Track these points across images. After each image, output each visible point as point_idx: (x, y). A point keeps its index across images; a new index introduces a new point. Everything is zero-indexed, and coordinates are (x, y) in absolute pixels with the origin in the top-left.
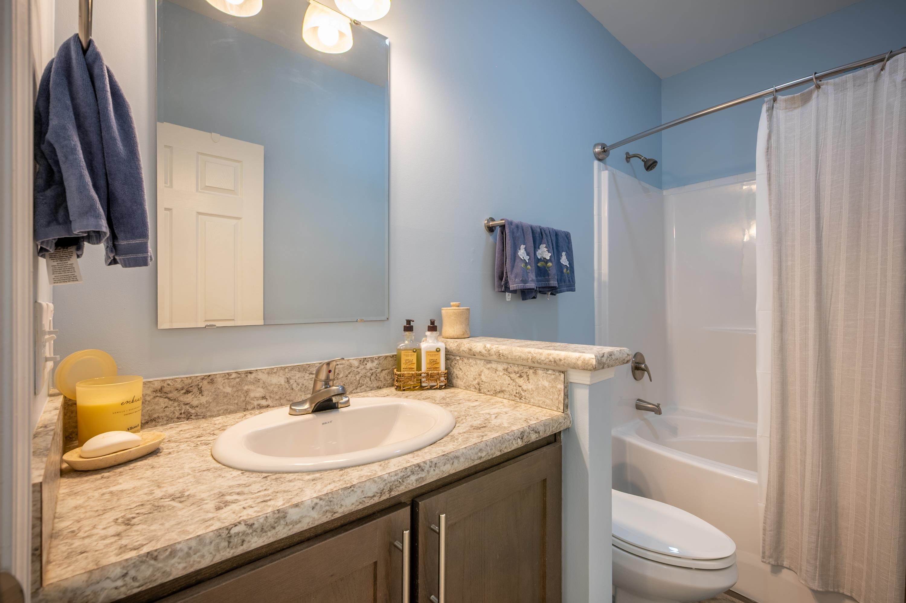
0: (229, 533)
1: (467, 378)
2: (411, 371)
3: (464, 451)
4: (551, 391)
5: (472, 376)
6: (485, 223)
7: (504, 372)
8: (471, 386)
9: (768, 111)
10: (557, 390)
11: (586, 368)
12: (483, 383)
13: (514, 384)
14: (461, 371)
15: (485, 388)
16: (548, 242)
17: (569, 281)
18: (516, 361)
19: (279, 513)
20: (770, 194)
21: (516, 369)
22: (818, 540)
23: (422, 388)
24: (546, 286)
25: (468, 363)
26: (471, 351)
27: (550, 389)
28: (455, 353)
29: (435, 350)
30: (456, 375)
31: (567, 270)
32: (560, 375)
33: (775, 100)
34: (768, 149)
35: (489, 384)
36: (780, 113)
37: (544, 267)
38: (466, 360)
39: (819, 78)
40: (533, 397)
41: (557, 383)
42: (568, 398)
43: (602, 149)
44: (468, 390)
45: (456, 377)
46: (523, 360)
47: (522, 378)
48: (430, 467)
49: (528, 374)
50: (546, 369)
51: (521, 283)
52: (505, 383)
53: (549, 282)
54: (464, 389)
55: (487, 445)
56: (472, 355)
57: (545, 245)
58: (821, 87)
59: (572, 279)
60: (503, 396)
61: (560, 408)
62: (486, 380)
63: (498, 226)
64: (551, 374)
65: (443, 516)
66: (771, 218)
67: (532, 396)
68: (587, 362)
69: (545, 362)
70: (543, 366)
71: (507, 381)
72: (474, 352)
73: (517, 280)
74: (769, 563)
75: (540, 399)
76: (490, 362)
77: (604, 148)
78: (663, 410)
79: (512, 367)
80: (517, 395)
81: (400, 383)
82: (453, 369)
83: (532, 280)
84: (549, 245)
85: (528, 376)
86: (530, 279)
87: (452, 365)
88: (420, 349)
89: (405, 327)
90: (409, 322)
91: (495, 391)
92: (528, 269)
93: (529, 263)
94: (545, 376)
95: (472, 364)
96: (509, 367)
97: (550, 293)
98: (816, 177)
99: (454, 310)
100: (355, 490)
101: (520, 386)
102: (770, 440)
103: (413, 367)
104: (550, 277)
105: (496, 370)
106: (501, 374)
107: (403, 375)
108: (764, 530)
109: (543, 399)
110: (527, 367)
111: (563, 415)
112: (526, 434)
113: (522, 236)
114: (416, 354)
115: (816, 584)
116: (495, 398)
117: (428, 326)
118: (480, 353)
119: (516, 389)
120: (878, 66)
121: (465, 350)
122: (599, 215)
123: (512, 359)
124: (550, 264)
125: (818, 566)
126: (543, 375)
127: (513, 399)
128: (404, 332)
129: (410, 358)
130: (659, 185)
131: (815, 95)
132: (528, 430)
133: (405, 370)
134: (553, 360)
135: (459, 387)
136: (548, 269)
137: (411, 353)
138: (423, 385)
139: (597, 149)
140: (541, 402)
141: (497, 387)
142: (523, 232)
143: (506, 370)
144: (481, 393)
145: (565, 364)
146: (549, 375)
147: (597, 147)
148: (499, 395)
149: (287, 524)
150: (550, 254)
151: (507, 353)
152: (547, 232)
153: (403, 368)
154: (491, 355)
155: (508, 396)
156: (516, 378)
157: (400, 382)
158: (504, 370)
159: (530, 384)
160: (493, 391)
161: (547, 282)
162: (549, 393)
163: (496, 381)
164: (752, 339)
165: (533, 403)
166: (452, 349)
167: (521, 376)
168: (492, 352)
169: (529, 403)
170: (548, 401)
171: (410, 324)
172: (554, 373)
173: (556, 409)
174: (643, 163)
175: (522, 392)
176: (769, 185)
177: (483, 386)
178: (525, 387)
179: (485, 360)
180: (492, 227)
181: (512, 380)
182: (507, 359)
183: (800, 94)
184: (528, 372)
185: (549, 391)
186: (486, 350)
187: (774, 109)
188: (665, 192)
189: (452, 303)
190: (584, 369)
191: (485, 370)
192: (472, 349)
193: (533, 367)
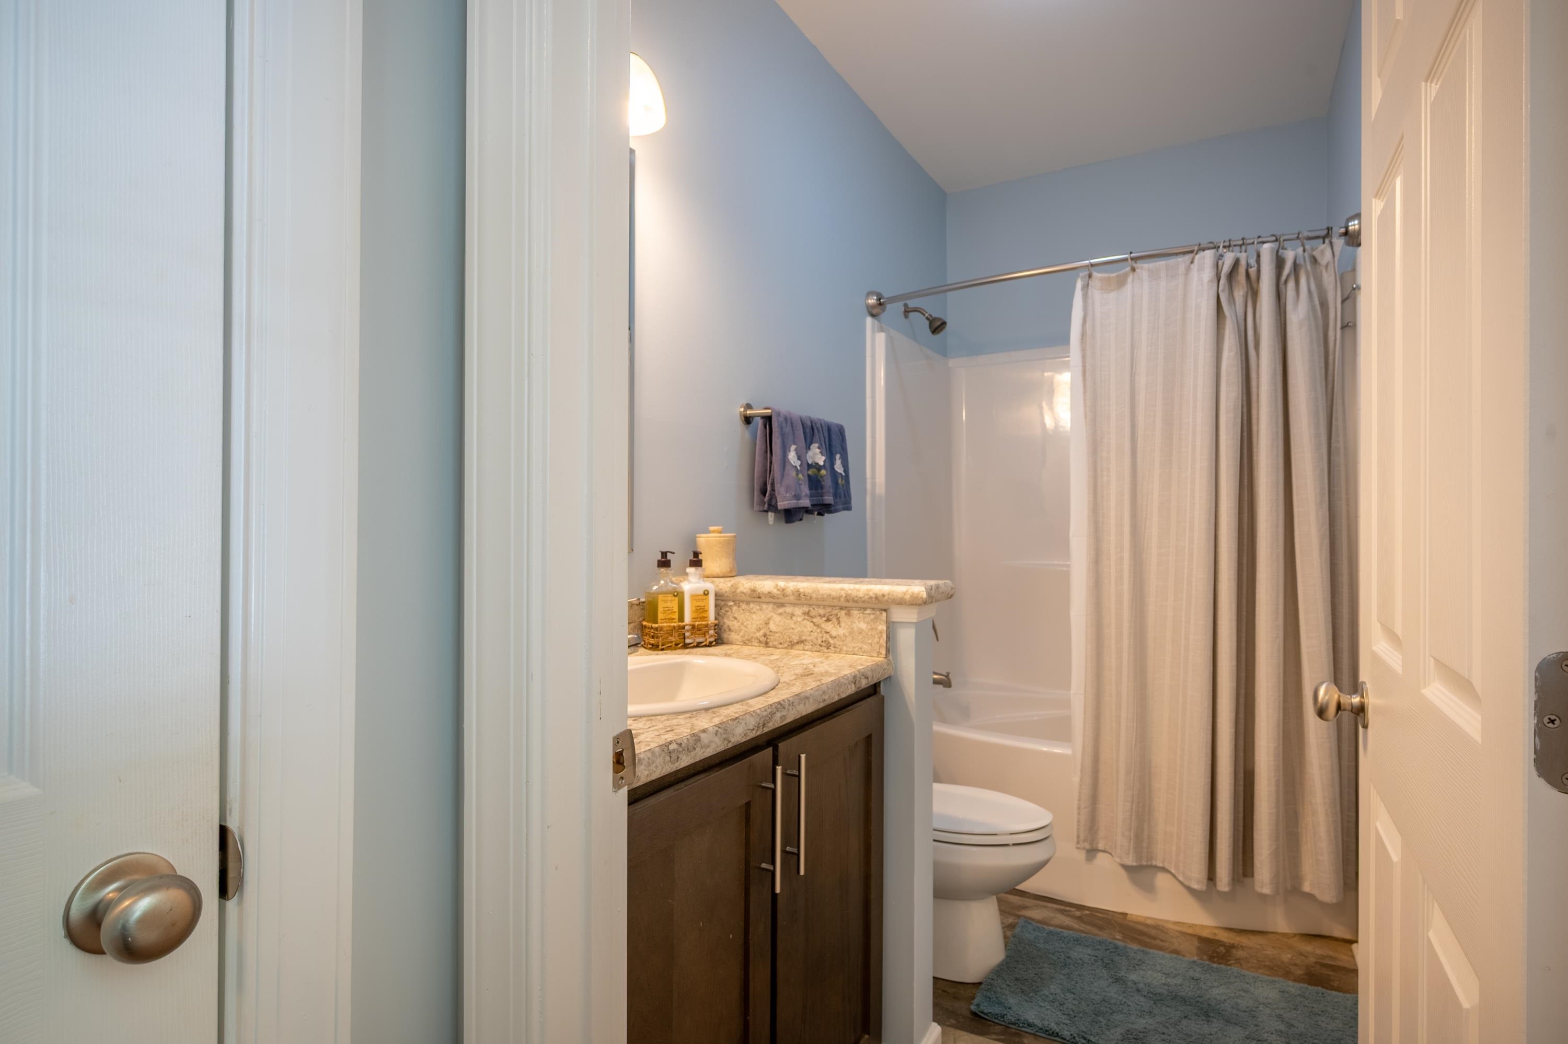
0: (668, 749)
1: (745, 629)
2: (672, 623)
3: (812, 692)
4: (869, 634)
5: (755, 626)
6: (740, 412)
7: (805, 616)
8: (753, 640)
9: (1083, 289)
10: (877, 632)
11: (914, 603)
12: (772, 634)
13: (819, 630)
14: (736, 621)
15: (776, 640)
16: (820, 440)
17: (845, 495)
18: (823, 601)
19: (694, 736)
20: (1085, 392)
21: (822, 611)
22: (1132, 809)
23: (686, 646)
24: (818, 503)
25: (748, 608)
26: (755, 593)
27: (869, 632)
28: (727, 596)
29: (702, 593)
30: (728, 626)
31: (842, 480)
32: (881, 614)
33: (1090, 276)
34: (1083, 335)
35: (782, 634)
36: (1096, 294)
37: (816, 476)
38: (744, 606)
39: (1134, 259)
40: (846, 645)
41: (878, 623)
42: (889, 640)
43: (877, 300)
44: (748, 645)
45: (727, 630)
46: (833, 598)
47: (830, 623)
48: (789, 705)
49: (838, 616)
50: (864, 608)
51: (794, 500)
52: (805, 630)
53: (823, 498)
54: (742, 645)
55: (828, 688)
56: (756, 597)
57: (817, 445)
58: (1137, 270)
59: (847, 492)
60: (804, 648)
61: (881, 654)
62: (776, 629)
63: (759, 416)
64: (869, 614)
65: (803, 756)
66: (1086, 422)
67: (844, 643)
68: (916, 596)
69: (863, 599)
70: (860, 605)
71: (809, 628)
72: (759, 593)
73: (788, 495)
74: (1084, 848)
75: (855, 645)
76: (782, 605)
77: (880, 299)
78: (953, 683)
79: (816, 609)
80: (824, 644)
81: (658, 640)
82: (723, 619)
83: (806, 496)
84: (821, 444)
85: (838, 619)
86: (804, 494)
87: (720, 614)
88: (683, 593)
89: (659, 561)
90: (664, 554)
91: (791, 642)
92: (799, 479)
93: (801, 471)
94: (862, 617)
95: (754, 610)
96: (811, 609)
97: (816, 513)
98: (1131, 377)
99: (716, 537)
100: (740, 721)
101: (828, 633)
102: (1085, 697)
103: (674, 617)
104: (824, 491)
105: (792, 615)
106: (800, 619)
107: (661, 629)
108: (1079, 808)
109: (860, 645)
110: (838, 608)
111: (885, 660)
112: (858, 679)
113: (792, 432)
114: (677, 599)
115: (1131, 858)
116: (793, 651)
117: (691, 561)
118: (769, 594)
119: (822, 637)
120: (1188, 258)
121: (745, 591)
122: (873, 397)
123: (817, 599)
124: (823, 472)
125: (1132, 837)
126: (859, 615)
127: (818, 649)
128: (658, 568)
129: (669, 604)
130: (944, 352)
131: (1130, 279)
132: (859, 675)
133: (663, 621)
134: (874, 596)
135: (734, 643)
136: (821, 480)
137: (670, 597)
138: (688, 641)
139: (871, 300)
140: (856, 649)
141: (793, 637)
142: (792, 427)
143: (807, 614)
144: (769, 647)
145: (889, 600)
146: (867, 616)
147: (871, 298)
148: (797, 647)
149: (702, 747)
150: (824, 458)
151: (810, 591)
152: (819, 425)
153: (661, 619)
154: (787, 596)
155: (810, 647)
156: (822, 623)
157: (657, 637)
158: (804, 614)
159: (842, 628)
160: (787, 643)
161: (819, 498)
162: (867, 637)
163: (791, 630)
164: (1065, 577)
165: (846, 651)
166: (723, 591)
167: (828, 620)
168: (789, 591)
169: (840, 652)
170: (865, 646)
171: (666, 557)
172: (874, 612)
173: (876, 655)
174: (927, 322)
175: (830, 639)
176: (1084, 380)
177: (772, 638)
178: (834, 633)
179: (775, 603)
180: (750, 417)
181: (816, 625)
182: (810, 599)
183: (1118, 276)
184: (839, 614)
185: (867, 635)
186: (779, 590)
187: (1090, 287)
188: (952, 363)
189: (711, 528)
190: (912, 604)
191: (775, 616)
192: (756, 589)
193: (846, 607)
